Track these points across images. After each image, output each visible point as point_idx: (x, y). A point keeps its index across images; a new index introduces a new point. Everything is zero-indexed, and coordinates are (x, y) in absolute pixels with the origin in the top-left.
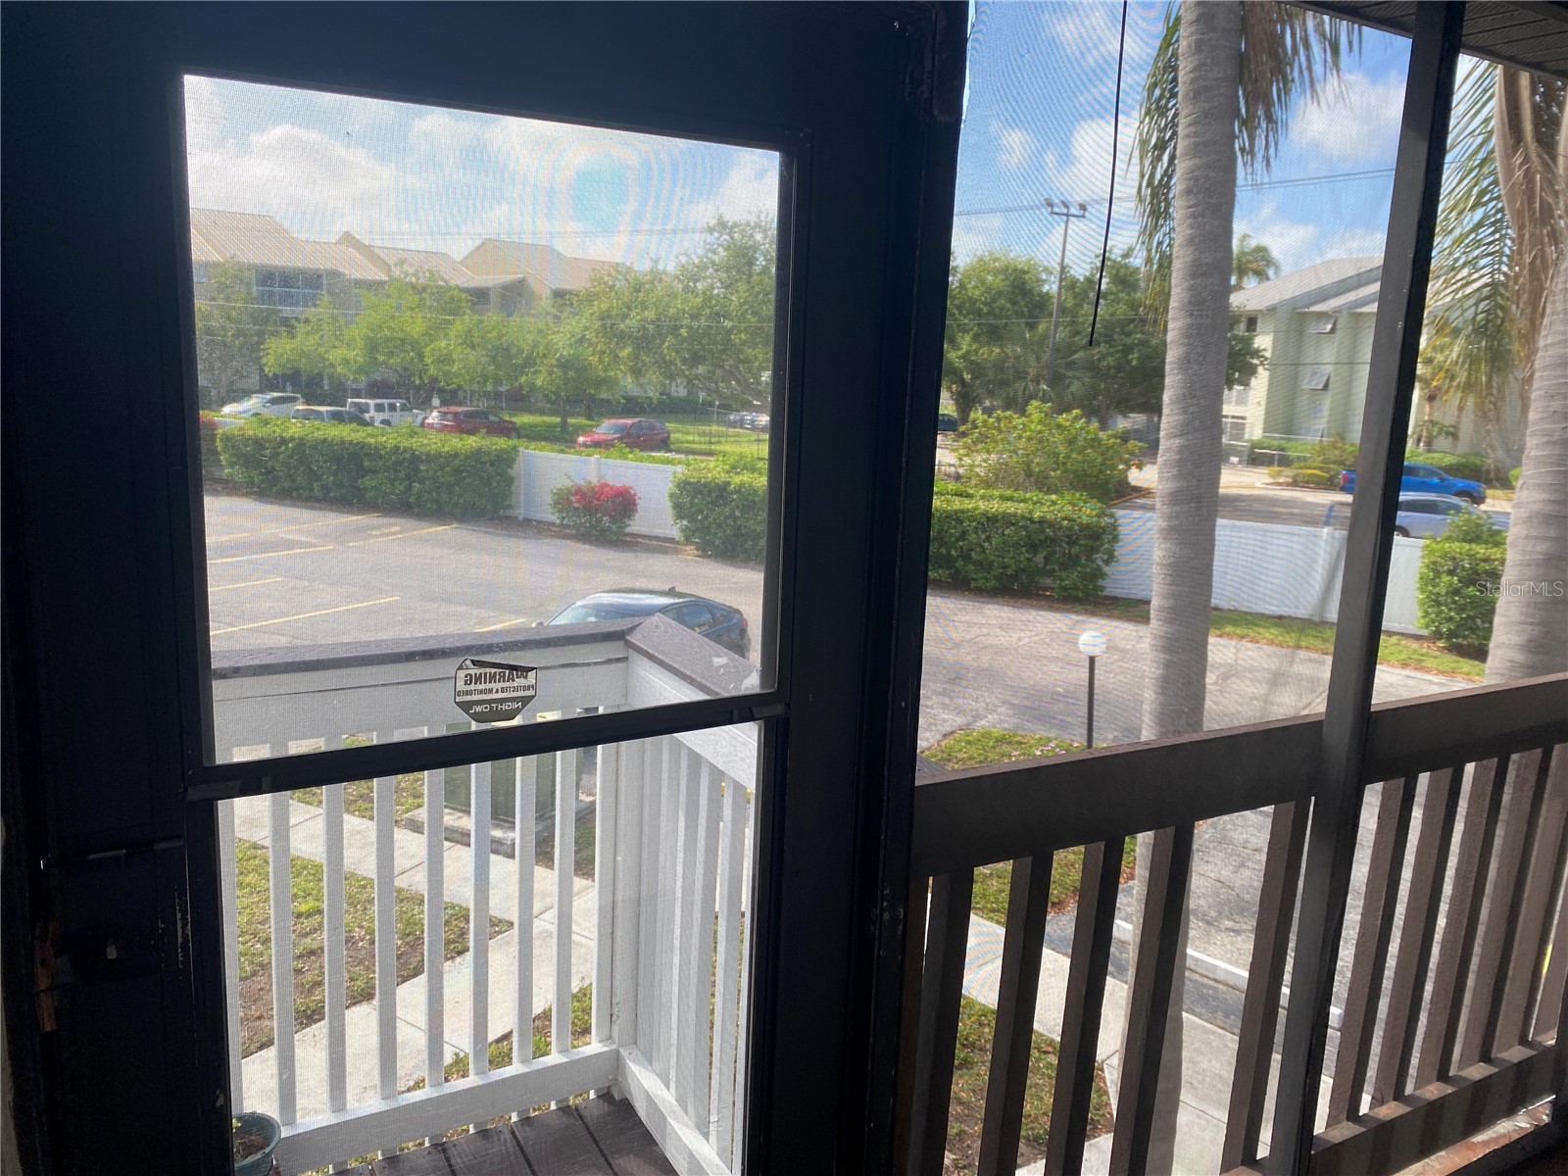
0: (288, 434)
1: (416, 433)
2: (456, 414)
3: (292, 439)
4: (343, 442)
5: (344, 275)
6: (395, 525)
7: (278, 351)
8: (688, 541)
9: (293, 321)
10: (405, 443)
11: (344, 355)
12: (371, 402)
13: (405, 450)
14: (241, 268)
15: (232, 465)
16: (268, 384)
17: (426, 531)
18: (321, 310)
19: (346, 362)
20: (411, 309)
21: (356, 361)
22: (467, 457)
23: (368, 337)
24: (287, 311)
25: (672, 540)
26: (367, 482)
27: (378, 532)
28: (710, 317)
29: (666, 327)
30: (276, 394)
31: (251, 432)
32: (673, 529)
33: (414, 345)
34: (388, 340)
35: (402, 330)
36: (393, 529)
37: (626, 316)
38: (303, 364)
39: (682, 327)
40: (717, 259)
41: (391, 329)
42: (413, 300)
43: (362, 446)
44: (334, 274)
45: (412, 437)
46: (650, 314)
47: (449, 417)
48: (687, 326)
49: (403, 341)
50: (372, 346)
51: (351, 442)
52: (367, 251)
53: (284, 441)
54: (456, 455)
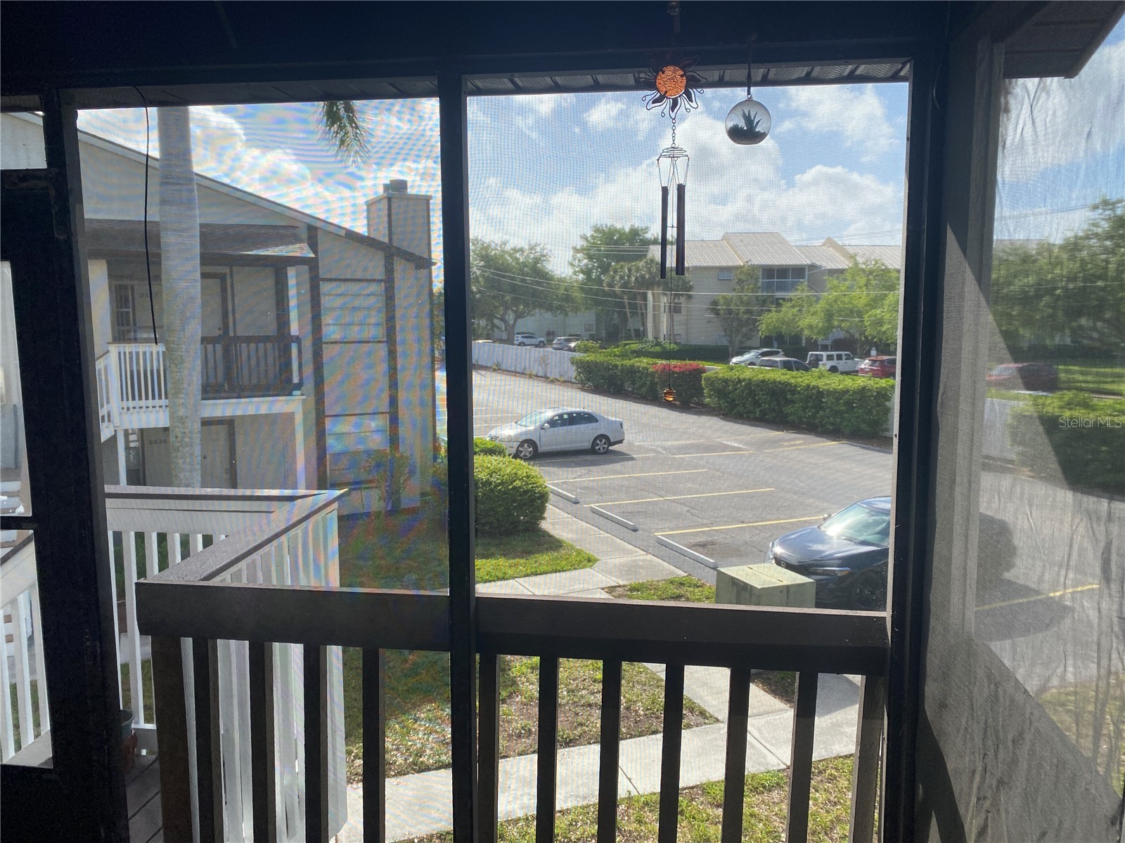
0: (742, 377)
1: (823, 376)
2: (882, 361)
3: (744, 380)
4: (775, 382)
5: (820, 267)
6: (799, 439)
7: (769, 320)
8: (1023, 464)
9: (781, 301)
10: (814, 383)
11: (809, 322)
12: (824, 354)
13: (814, 387)
14: (754, 268)
15: (710, 396)
16: (767, 342)
17: (822, 444)
18: (800, 292)
19: (811, 327)
20: (861, 287)
21: (817, 327)
22: (855, 392)
23: (827, 310)
24: (779, 294)
25: (1011, 462)
26: (788, 409)
27: (786, 444)
28: (1085, 280)
29: (1043, 289)
30: (765, 350)
31: (721, 375)
32: (1012, 453)
33: (860, 314)
34: (840, 311)
35: (851, 303)
36: (798, 442)
37: (1010, 283)
38: (784, 329)
39: (1058, 288)
40: (1100, 230)
41: (844, 302)
42: (863, 281)
43: (787, 384)
44: (812, 267)
45: (820, 378)
46: (1031, 280)
47: (877, 364)
48: (1062, 288)
49: (851, 311)
50: (829, 316)
51: (780, 382)
52: (841, 249)
53: (740, 381)
54: (848, 391)
